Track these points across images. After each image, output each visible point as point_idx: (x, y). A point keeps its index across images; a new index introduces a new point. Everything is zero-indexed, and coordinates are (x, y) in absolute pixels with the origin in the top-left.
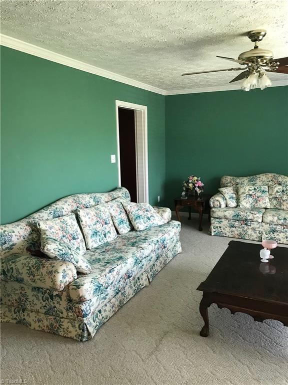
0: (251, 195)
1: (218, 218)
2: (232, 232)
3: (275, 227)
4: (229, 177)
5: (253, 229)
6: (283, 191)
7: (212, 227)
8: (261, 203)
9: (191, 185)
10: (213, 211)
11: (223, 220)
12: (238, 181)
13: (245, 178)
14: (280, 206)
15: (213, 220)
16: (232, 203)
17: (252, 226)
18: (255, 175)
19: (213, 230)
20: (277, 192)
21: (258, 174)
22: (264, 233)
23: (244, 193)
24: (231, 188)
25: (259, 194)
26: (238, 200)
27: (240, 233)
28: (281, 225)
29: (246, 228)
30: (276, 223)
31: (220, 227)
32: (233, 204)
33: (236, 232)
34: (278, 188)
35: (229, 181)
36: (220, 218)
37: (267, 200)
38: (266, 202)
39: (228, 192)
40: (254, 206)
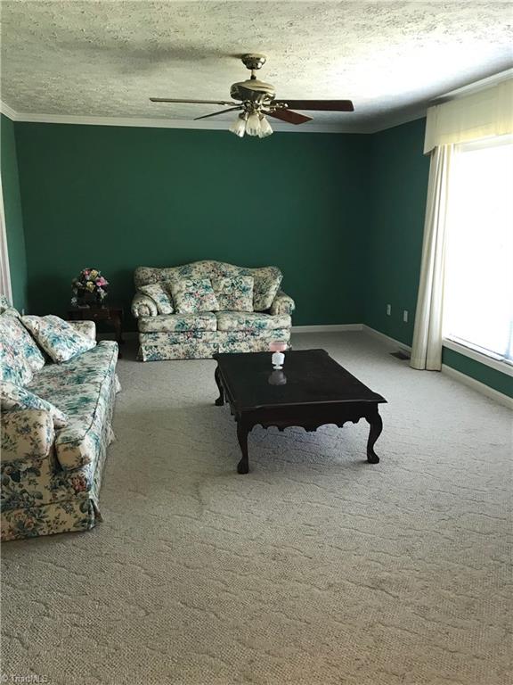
0: (191, 294)
1: (151, 333)
2: (174, 351)
3: (234, 334)
4: (149, 269)
5: (206, 342)
6: (233, 285)
7: (143, 348)
8: (207, 304)
9: (89, 284)
10: (144, 323)
11: (160, 335)
12: (163, 274)
13: (173, 270)
14: (233, 306)
15: (143, 338)
16: (166, 309)
17: (204, 338)
18: (187, 264)
19: (145, 352)
20: (225, 286)
21: (192, 262)
22: (221, 345)
23: (180, 292)
24: (157, 286)
25: (202, 291)
26: (174, 303)
27: (188, 351)
28: (242, 331)
29: (195, 342)
30: (236, 329)
31: (156, 347)
32: (168, 309)
33: (181, 351)
34: (224, 281)
35: (150, 274)
36: (156, 333)
37: (215, 300)
38: (212, 303)
39: (155, 290)
40: (198, 309)
